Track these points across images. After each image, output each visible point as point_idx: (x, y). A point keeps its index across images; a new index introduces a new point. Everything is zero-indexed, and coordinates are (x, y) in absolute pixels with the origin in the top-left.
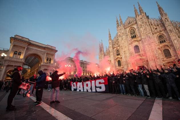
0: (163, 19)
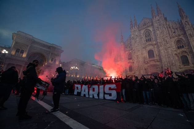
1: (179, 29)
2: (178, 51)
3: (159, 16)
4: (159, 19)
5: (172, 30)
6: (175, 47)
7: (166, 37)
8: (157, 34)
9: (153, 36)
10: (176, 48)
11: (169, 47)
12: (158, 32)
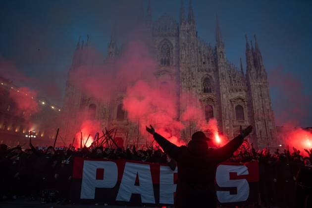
0: (219, 51)
1: (211, 60)
2: (204, 96)
3: (190, 24)
4: (189, 29)
5: (203, 57)
6: (200, 88)
7: (194, 66)
8: (181, 55)
9: (174, 58)
10: (202, 90)
11: (194, 86)
12: (183, 53)
